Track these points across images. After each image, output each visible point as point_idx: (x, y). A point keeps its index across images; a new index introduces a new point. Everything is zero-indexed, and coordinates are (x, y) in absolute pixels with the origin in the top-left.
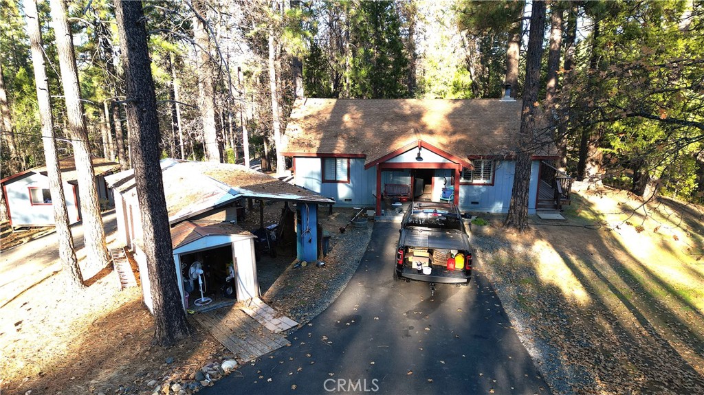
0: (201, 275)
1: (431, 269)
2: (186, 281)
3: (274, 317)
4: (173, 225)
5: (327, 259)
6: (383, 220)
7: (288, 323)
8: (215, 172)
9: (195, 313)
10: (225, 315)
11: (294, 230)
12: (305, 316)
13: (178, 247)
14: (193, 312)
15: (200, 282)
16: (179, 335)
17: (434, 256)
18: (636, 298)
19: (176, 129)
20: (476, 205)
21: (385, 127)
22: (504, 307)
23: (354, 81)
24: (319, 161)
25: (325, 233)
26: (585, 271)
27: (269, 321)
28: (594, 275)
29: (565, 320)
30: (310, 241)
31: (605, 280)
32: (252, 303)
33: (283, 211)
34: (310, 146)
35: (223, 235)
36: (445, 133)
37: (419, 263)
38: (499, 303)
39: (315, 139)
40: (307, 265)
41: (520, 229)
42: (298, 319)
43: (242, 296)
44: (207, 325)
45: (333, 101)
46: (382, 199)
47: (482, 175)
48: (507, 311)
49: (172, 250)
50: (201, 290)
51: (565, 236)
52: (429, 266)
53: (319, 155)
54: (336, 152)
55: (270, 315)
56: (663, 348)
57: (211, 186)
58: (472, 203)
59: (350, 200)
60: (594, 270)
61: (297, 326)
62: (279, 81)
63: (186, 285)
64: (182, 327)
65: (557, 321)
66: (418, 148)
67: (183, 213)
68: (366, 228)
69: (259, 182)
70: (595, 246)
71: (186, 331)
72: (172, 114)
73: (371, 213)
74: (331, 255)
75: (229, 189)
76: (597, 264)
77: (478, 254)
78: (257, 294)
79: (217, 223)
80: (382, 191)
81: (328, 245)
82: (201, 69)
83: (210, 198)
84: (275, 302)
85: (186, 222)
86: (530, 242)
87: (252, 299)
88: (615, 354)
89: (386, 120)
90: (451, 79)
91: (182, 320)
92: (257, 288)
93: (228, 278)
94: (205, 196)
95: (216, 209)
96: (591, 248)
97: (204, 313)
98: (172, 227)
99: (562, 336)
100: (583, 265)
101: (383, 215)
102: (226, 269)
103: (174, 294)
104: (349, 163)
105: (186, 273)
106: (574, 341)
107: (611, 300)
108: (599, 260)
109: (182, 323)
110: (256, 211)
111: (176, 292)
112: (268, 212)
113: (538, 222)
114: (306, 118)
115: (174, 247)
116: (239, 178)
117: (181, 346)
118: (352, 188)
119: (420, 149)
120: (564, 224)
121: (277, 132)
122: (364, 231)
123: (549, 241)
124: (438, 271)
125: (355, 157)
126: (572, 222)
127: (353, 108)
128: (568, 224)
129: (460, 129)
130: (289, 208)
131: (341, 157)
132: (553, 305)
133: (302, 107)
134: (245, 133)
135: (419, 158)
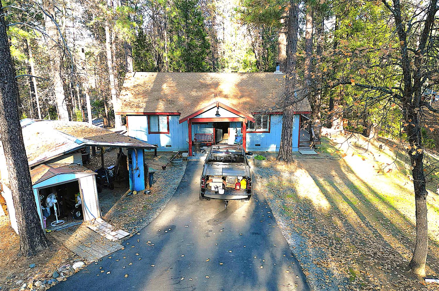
0: (55, 203)
1: (224, 190)
2: (44, 209)
3: (112, 231)
4: (32, 168)
5: (152, 188)
6: (194, 159)
7: (123, 234)
8: (65, 127)
9: (52, 231)
10: (75, 231)
11: (127, 168)
12: (135, 228)
13: (37, 183)
14: (50, 231)
15: (55, 209)
16: (40, 248)
17: (226, 181)
18: (360, 203)
19: (34, 96)
20: (259, 147)
21: (194, 94)
22: (274, 213)
23: (172, 59)
24: (145, 118)
25: (150, 170)
26: (328, 188)
27: (109, 234)
28: (334, 190)
29: (313, 220)
30: (139, 176)
31: (341, 193)
32: (96, 222)
33: (119, 155)
34: (138, 107)
35: (72, 173)
36: (235, 97)
37: (216, 187)
38: (271, 211)
39: (142, 102)
40: (137, 193)
41: (287, 161)
42: (130, 231)
43: (87, 217)
44: (61, 239)
45: (155, 74)
46: (193, 144)
47: (262, 126)
48: (275, 216)
49: (32, 186)
50: (56, 215)
51: (317, 166)
52: (223, 188)
53: (145, 114)
54: (157, 111)
55: (109, 229)
56: (374, 233)
57: (62, 138)
58: (256, 145)
59: (170, 146)
60: (335, 187)
61: (129, 235)
62: (115, 59)
63: (44, 212)
64: (41, 242)
65: (308, 221)
66: (216, 108)
67: (40, 158)
68: (182, 166)
69: (99, 134)
70: (336, 171)
71: (44, 245)
72: (29, 85)
73: (185, 155)
74: (155, 185)
75: (75, 139)
76: (337, 183)
77: (259, 180)
78: (99, 216)
79: (67, 165)
80: (193, 139)
81: (153, 178)
82: (52, 51)
83: (61, 146)
84: (113, 220)
85: (42, 165)
86: (294, 170)
87: (95, 219)
88: (343, 240)
89: (194, 87)
90: (242, 58)
91: (41, 236)
92: (99, 211)
93: (77, 205)
94: (57, 146)
95: (66, 155)
96: (333, 173)
97: (59, 231)
98: (31, 169)
99: (310, 230)
100: (327, 184)
101: (194, 155)
102: (74, 198)
103: (34, 218)
104: (168, 119)
105: (44, 203)
106: (317, 233)
107: (343, 206)
108: (338, 180)
109: (41, 239)
110: (99, 156)
111: (36, 216)
112: (107, 157)
113: (300, 157)
114: (134, 86)
115: (33, 184)
116: (83, 131)
117: (41, 255)
118: (171, 137)
119: (218, 108)
120: (317, 157)
121: (114, 97)
122: (180, 167)
123: (306, 169)
124: (229, 191)
125: (172, 114)
126: (322, 155)
127: (170, 80)
128: (319, 157)
129: (246, 94)
130: (123, 153)
131: (162, 114)
132: (306, 211)
133: (132, 78)
134: (88, 98)
135: (218, 114)
